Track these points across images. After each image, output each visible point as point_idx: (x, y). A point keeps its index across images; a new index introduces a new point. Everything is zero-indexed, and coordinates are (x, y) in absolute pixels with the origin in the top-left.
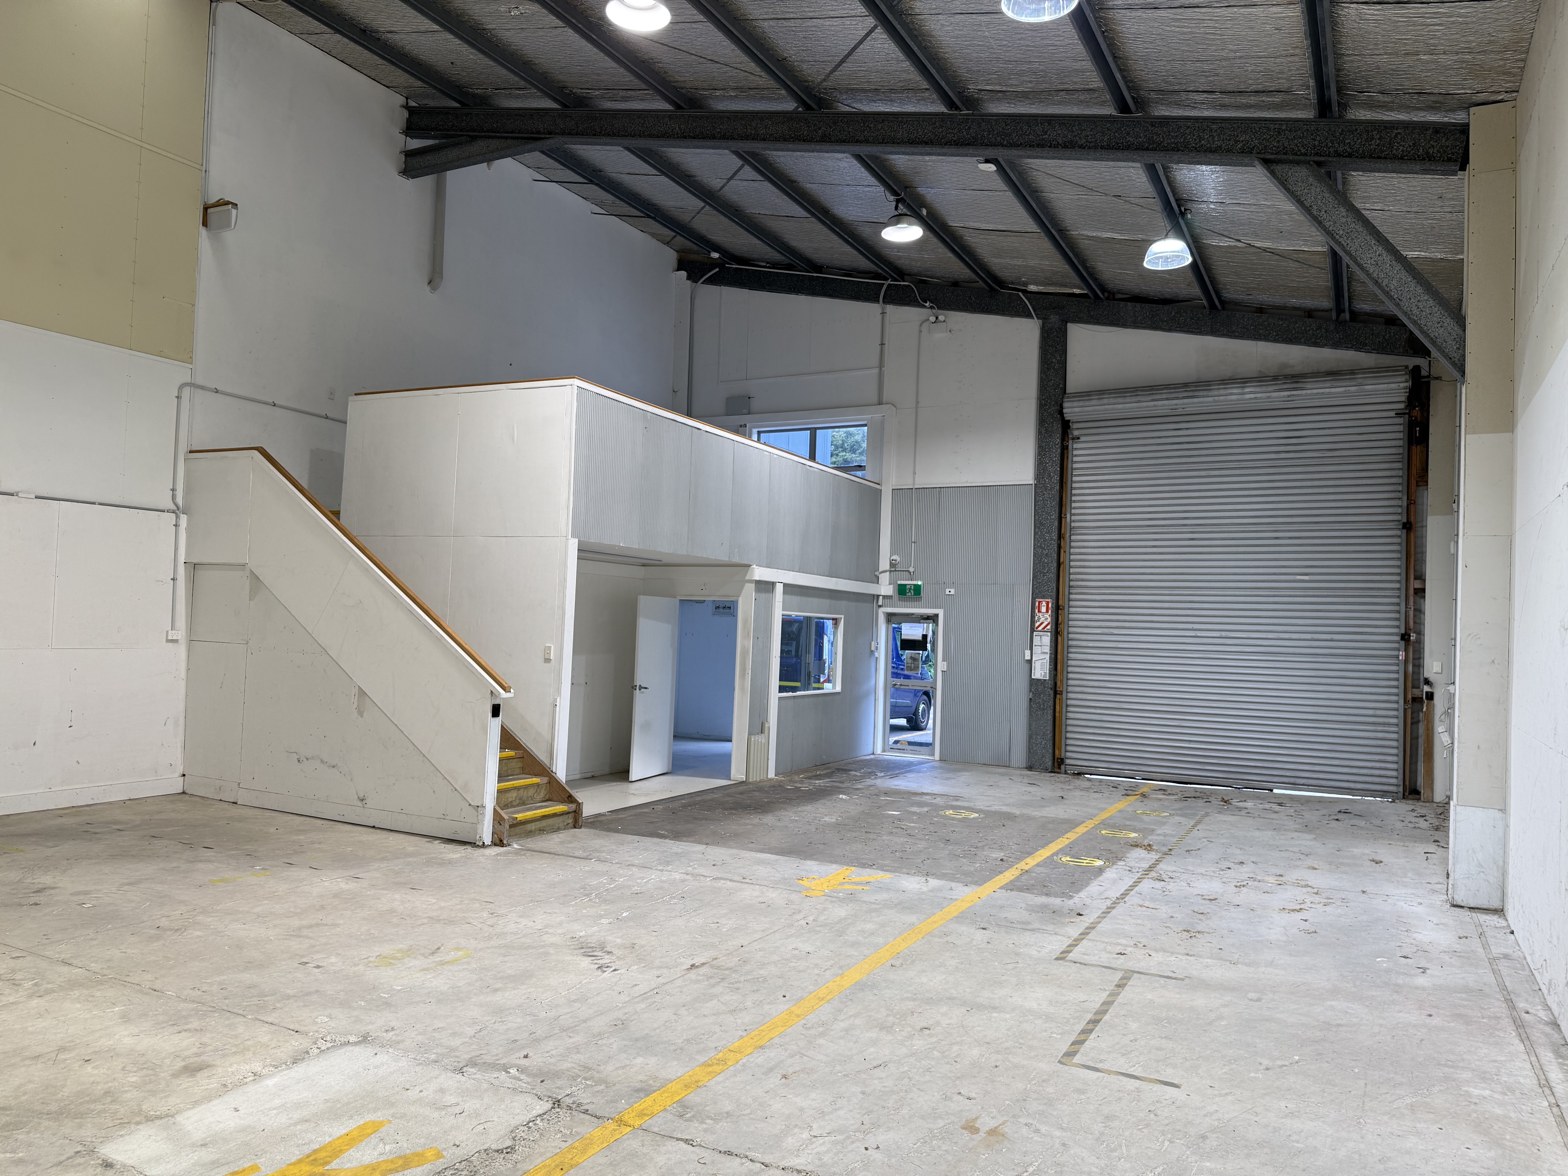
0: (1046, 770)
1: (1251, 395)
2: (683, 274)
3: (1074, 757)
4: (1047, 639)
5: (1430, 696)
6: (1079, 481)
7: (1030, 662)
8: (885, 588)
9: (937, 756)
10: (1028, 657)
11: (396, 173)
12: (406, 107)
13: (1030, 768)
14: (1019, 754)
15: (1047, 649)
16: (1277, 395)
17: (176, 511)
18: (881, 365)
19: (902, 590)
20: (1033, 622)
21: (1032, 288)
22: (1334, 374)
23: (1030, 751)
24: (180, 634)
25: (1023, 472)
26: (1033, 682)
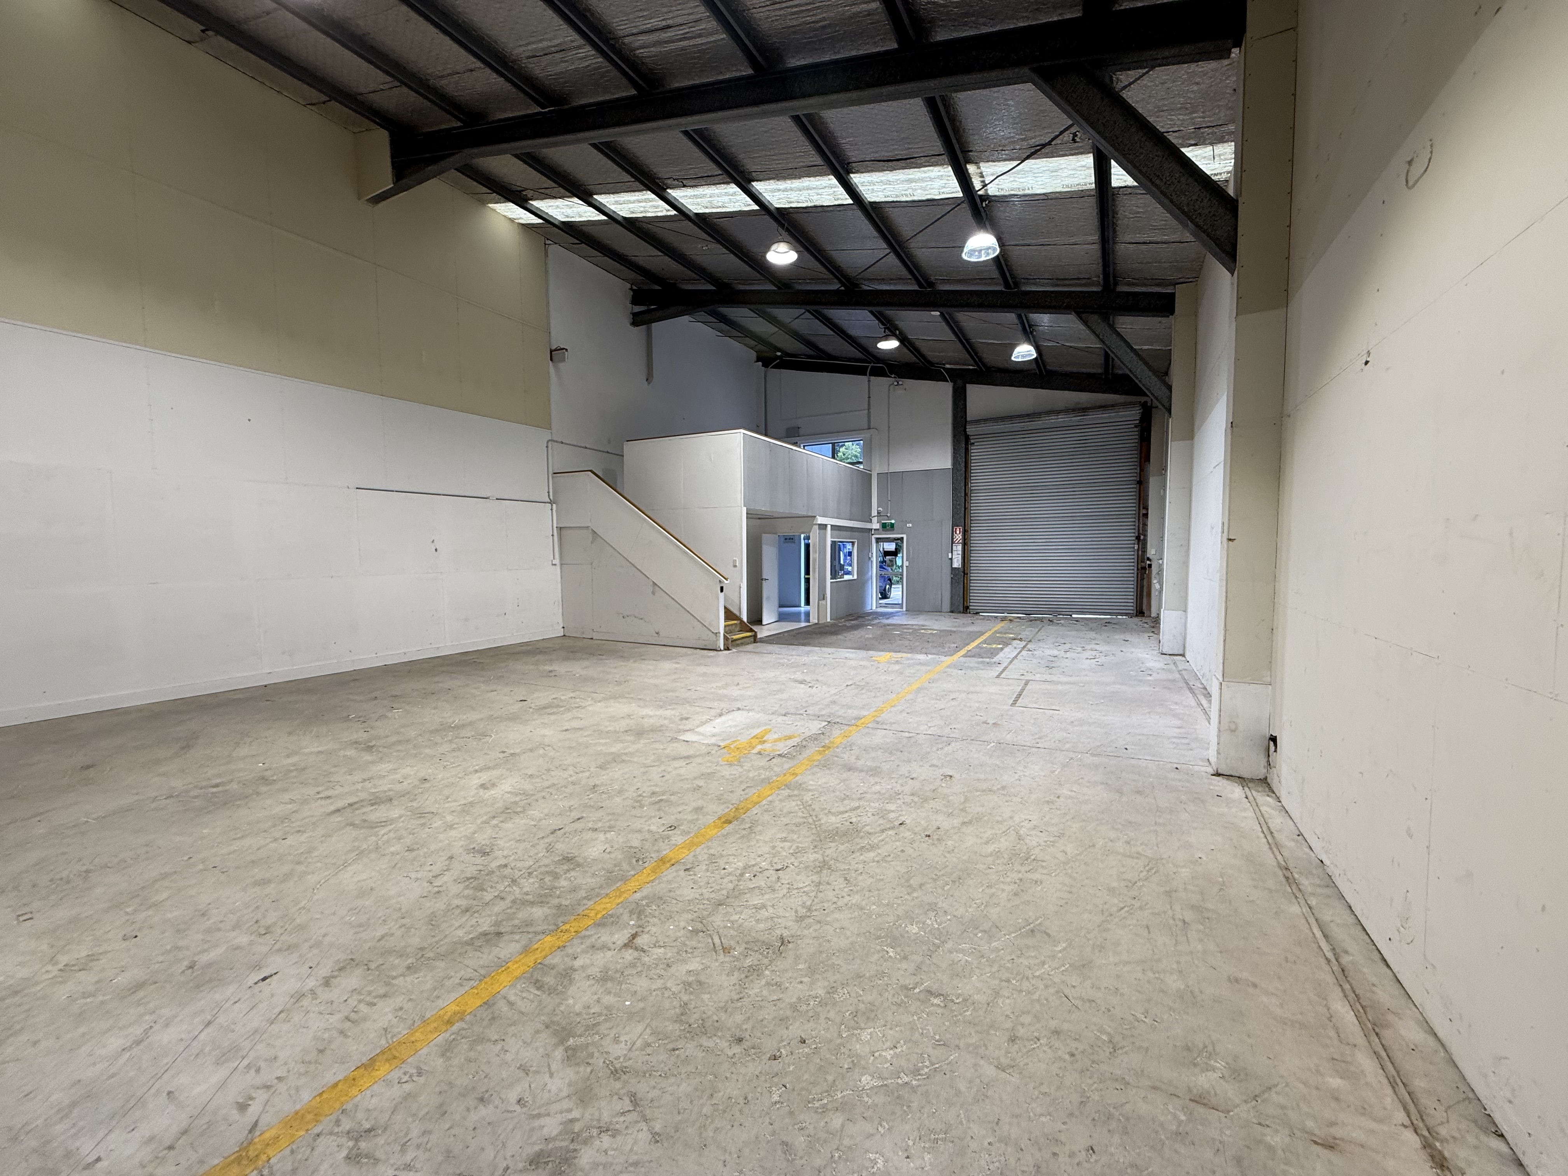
0: (960, 612)
1: (1062, 419)
2: (760, 363)
3: (973, 606)
4: (960, 547)
5: (1150, 566)
6: (974, 465)
7: (951, 559)
8: (875, 525)
9: (904, 609)
10: (950, 556)
11: (628, 325)
12: (631, 289)
13: (952, 612)
14: (946, 605)
15: (960, 552)
16: (1075, 419)
17: (551, 503)
18: (869, 409)
19: (884, 526)
20: (953, 539)
21: (948, 366)
22: (1104, 407)
23: (952, 604)
24: (557, 561)
25: (946, 462)
26: (953, 569)
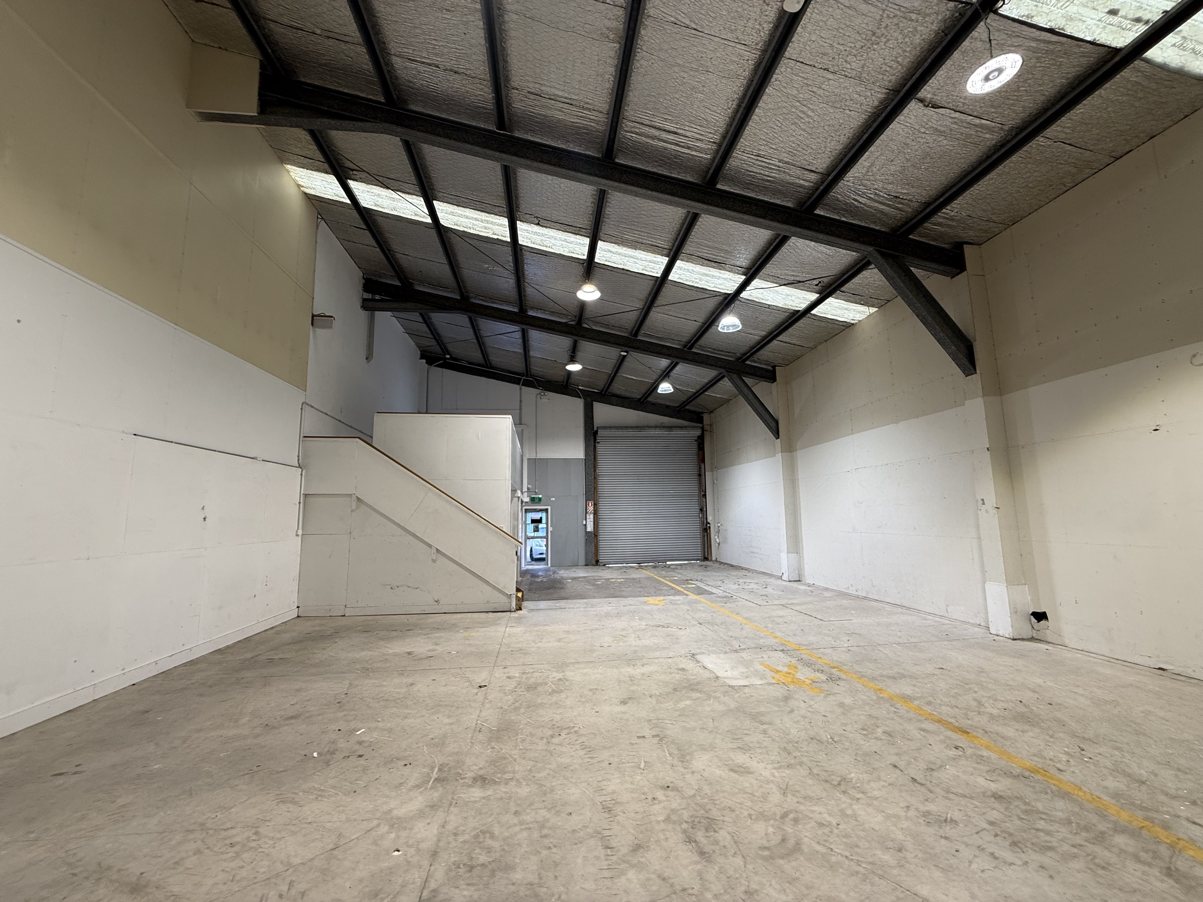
0: (593, 565)
2: (424, 361)
3: (602, 559)
4: (592, 516)
5: (710, 527)
6: (599, 458)
7: (586, 525)
8: (526, 498)
9: (549, 565)
10: (584, 523)
11: (359, 307)
12: (364, 278)
13: (586, 565)
14: (582, 561)
15: (592, 520)
17: (300, 467)
18: (520, 409)
19: (533, 500)
20: (586, 510)
21: (580, 387)
23: (586, 559)
24: (300, 532)
25: (580, 454)
26: (586, 532)
